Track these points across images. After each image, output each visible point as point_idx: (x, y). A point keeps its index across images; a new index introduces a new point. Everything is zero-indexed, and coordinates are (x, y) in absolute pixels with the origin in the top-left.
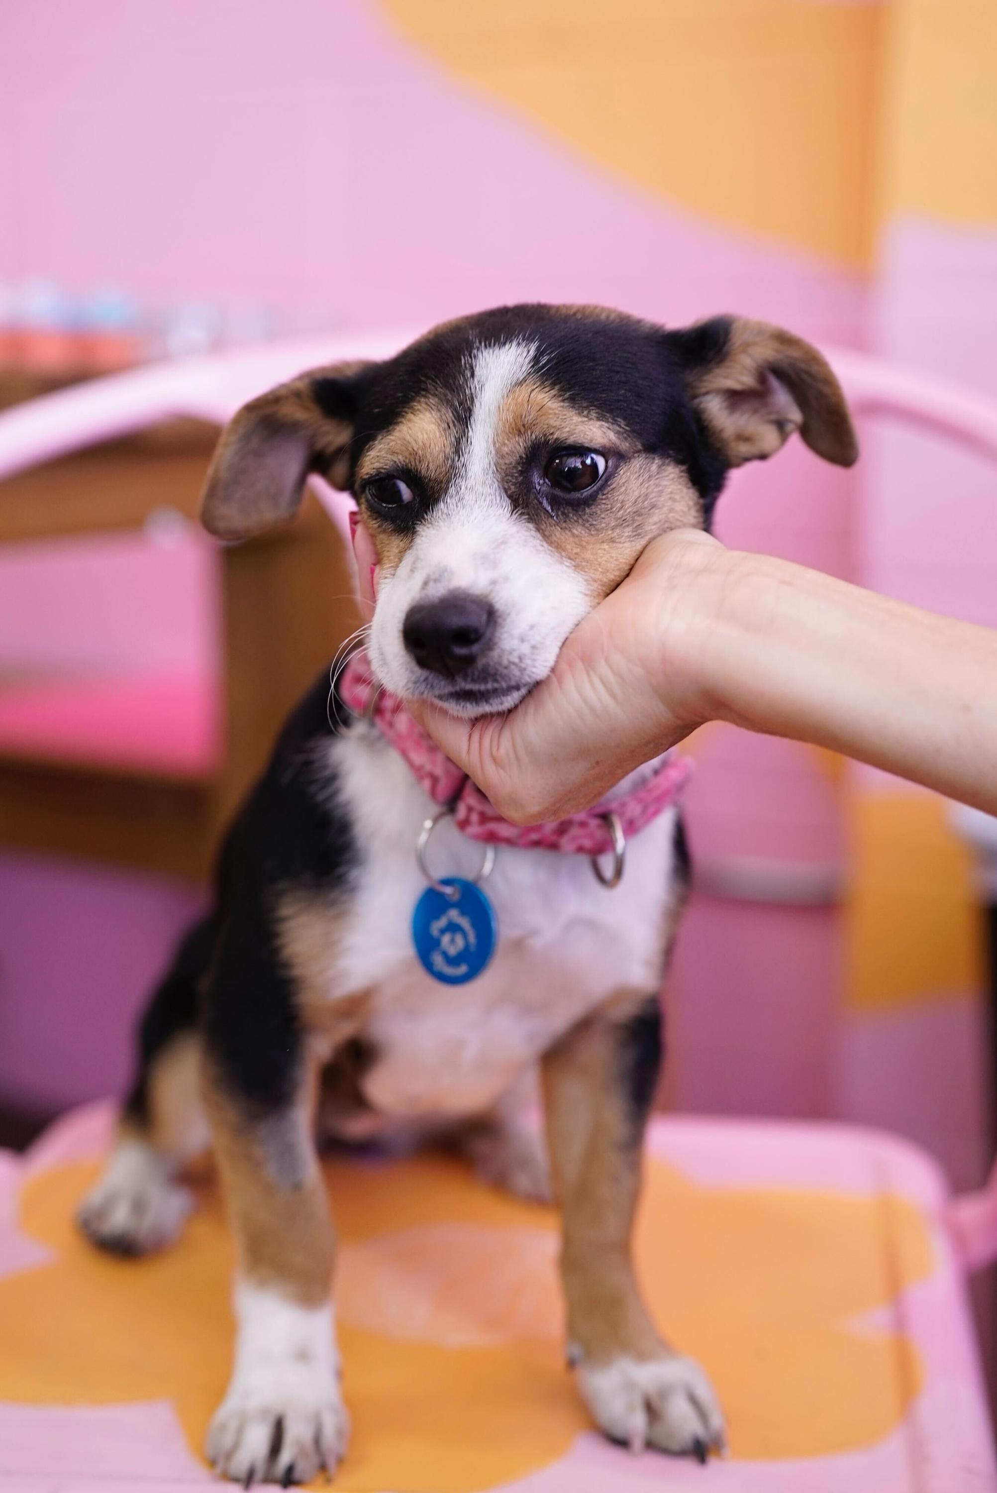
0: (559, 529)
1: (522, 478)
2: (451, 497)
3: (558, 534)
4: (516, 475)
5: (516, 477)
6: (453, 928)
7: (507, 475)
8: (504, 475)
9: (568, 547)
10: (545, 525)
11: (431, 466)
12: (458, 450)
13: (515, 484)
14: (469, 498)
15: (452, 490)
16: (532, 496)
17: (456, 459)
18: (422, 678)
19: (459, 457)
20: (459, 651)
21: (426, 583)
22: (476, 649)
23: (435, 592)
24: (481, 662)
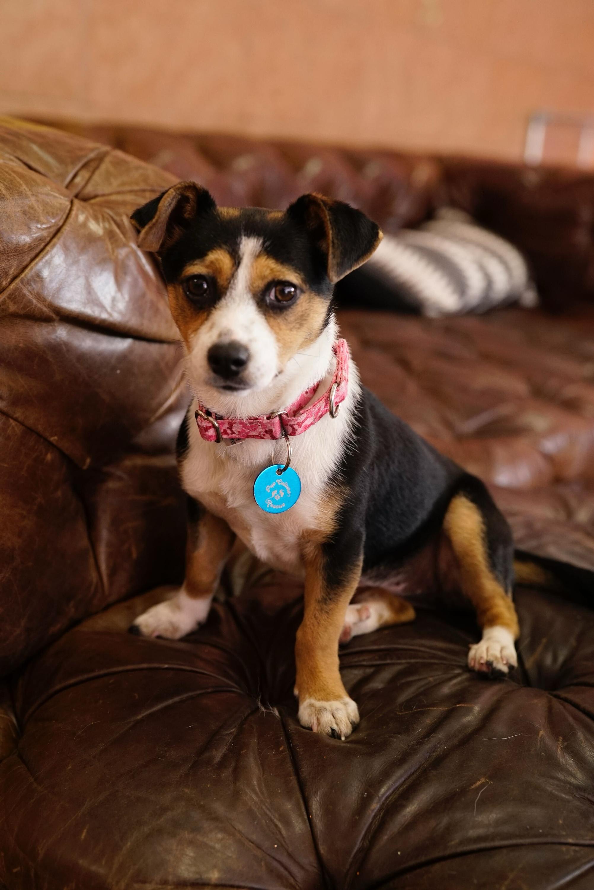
1: (260, 296)
2: (228, 297)
6: (279, 488)
14: (237, 300)
19: (233, 279)
20: (233, 368)
21: (220, 335)
22: (240, 369)
23: (226, 340)
24: (240, 375)
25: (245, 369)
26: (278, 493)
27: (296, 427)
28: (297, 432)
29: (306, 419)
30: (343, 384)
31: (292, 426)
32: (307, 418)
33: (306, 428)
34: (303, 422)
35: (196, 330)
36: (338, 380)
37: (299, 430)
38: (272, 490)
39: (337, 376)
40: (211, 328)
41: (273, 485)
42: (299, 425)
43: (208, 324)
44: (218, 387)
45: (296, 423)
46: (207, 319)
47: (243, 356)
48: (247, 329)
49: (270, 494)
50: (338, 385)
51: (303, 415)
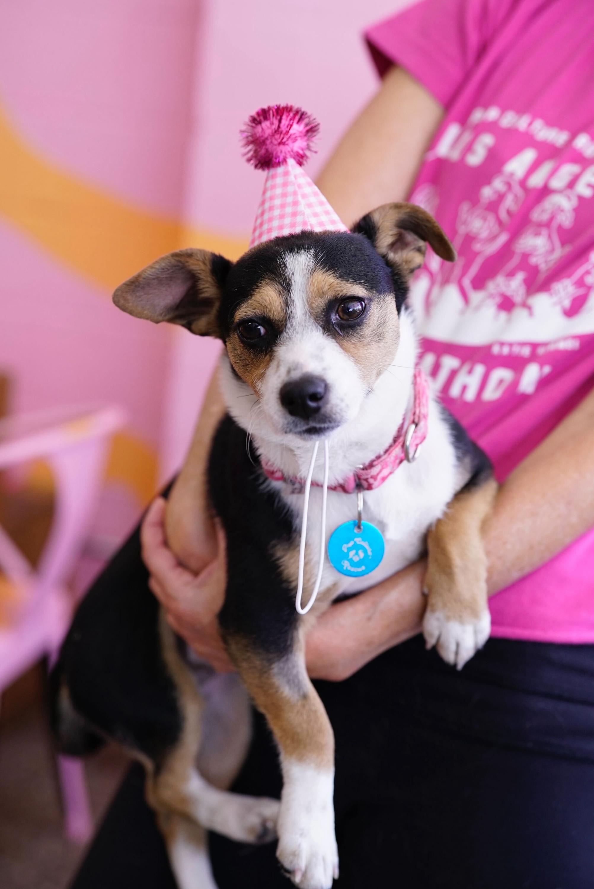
0: (346, 342)
1: (325, 318)
2: (289, 329)
3: (345, 344)
4: (322, 317)
5: (322, 318)
6: (356, 547)
7: (317, 317)
8: (315, 317)
9: (351, 350)
10: (338, 340)
11: (275, 313)
12: (287, 304)
13: (322, 321)
14: (299, 329)
15: (288, 325)
16: (331, 326)
17: (288, 309)
18: (291, 421)
19: (289, 308)
20: (312, 404)
21: (289, 372)
22: (321, 403)
23: (296, 375)
24: (323, 411)
25: (327, 403)
26: (357, 553)
27: (371, 481)
28: (373, 486)
29: (380, 472)
30: (422, 424)
31: (366, 480)
32: (382, 468)
33: (384, 479)
34: (378, 474)
35: (262, 376)
36: (416, 420)
37: (375, 484)
38: (349, 549)
39: (414, 414)
40: (278, 366)
41: (351, 544)
42: (374, 478)
43: (273, 364)
44: (300, 433)
45: (369, 476)
46: (271, 360)
47: (320, 390)
48: (319, 358)
49: (348, 554)
50: (417, 425)
51: (377, 467)
